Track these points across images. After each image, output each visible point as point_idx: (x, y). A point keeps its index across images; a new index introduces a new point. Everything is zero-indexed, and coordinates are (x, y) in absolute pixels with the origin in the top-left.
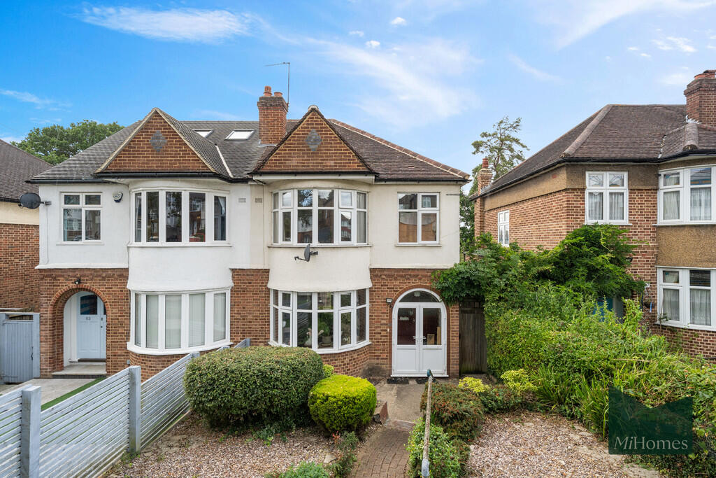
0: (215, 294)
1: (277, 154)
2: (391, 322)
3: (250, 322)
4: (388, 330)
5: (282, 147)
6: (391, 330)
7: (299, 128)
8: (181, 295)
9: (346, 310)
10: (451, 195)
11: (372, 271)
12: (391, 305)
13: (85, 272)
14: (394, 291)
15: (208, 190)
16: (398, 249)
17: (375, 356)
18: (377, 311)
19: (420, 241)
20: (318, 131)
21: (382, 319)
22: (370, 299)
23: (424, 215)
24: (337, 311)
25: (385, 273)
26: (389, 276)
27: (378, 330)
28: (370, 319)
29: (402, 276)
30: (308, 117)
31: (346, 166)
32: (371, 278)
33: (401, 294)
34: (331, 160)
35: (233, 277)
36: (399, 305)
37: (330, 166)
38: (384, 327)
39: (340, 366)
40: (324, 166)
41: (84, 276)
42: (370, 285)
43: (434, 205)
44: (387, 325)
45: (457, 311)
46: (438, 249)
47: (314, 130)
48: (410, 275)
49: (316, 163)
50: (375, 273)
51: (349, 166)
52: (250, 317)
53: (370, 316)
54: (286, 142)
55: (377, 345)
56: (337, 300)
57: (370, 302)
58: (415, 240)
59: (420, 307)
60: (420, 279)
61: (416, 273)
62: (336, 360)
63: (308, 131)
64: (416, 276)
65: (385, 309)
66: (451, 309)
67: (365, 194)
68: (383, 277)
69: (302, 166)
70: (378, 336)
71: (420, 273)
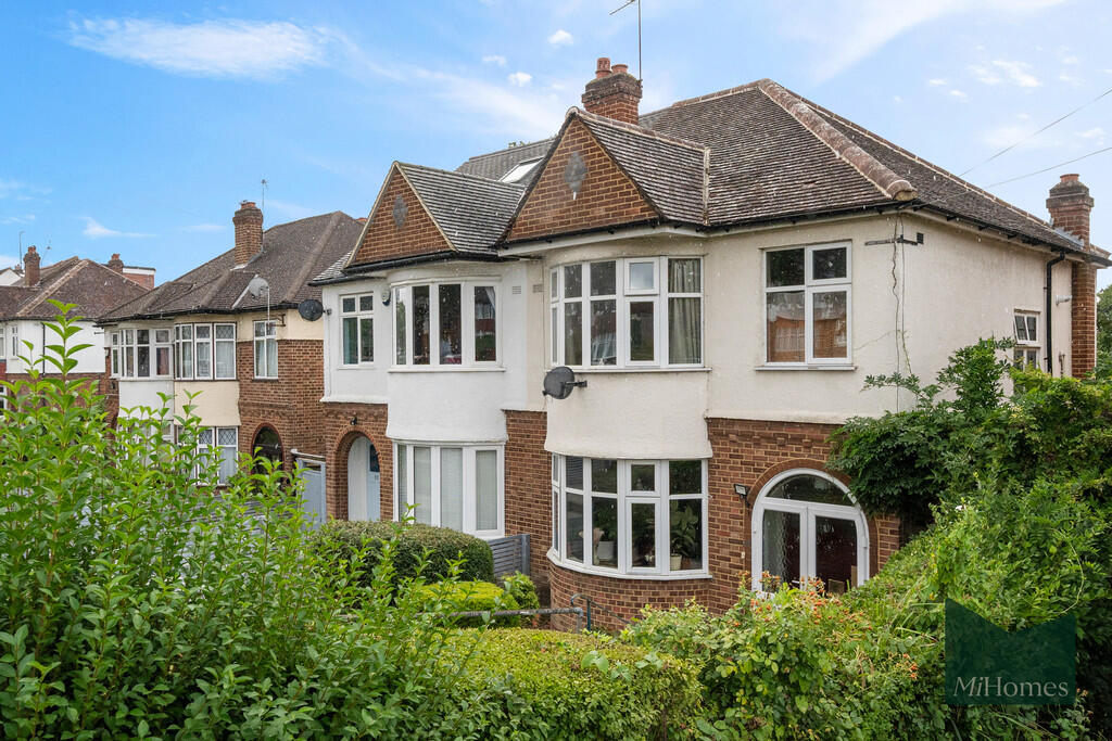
0: (478, 452)
1: (528, 206)
2: (748, 538)
3: (530, 506)
4: (743, 554)
5: (533, 194)
6: (749, 556)
7: (555, 155)
8: (461, 449)
9: (643, 497)
10: (876, 243)
11: (712, 422)
12: (748, 501)
13: (362, 409)
14: (755, 470)
15: (464, 278)
16: (762, 376)
17: (718, 606)
18: (722, 509)
19: (810, 360)
20: (581, 154)
21: (732, 529)
22: (710, 484)
23: (817, 297)
24: (626, 497)
25: (737, 428)
26: (743, 436)
27: (725, 552)
28: (710, 525)
29: (769, 439)
30: (567, 131)
31: (622, 214)
32: (710, 438)
33: (768, 477)
34: (600, 205)
35: (508, 425)
36: (763, 503)
37: (600, 217)
38: (735, 548)
39: (629, 605)
40: (592, 219)
41: (359, 414)
42: (710, 454)
43: (840, 271)
44: (740, 542)
45: (892, 532)
46: (848, 376)
47: (575, 153)
48: (786, 436)
49: (580, 215)
50: (717, 428)
51: (628, 213)
52: (529, 497)
53: (710, 519)
54: (539, 183)
55: (722, 583)
56: (624, 477)
57: (710, 490)
58: (800, 356)
59: (809, 513)
60: (808, 447)
61: (799, 432)
62: (620, 592)
63: (567, 156)
64: (797, 439)
65: (737, 509)
66: (878, 526)
67: (699, 260)
68: (733, 437)
69: (562, 223)
70: (724, 565)
71: (807, 432)
